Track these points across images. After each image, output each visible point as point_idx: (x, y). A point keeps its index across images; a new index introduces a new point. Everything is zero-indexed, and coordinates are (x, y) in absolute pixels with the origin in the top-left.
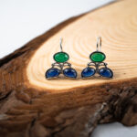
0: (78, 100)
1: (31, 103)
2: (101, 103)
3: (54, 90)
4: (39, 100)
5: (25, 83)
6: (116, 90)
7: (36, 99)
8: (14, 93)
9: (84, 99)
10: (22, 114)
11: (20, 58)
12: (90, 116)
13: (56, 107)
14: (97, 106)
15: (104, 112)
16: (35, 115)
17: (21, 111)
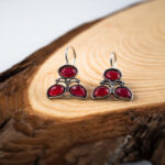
0: (95, 131)
1: (34, 135)
2: (125, 135)
3: (64, 119)
4: (44, 131)
5: (26, 109)
6: (143, 118)
7: (41, 131)
8: (12, 121)
9: (102, 130)
10: (22, 150)
11: (20, 75)
12: (111, 153)
13: (66, 141)
14: (120, 139)
15: (128, 147)
16: (39, 151)
17: (21, 146)
